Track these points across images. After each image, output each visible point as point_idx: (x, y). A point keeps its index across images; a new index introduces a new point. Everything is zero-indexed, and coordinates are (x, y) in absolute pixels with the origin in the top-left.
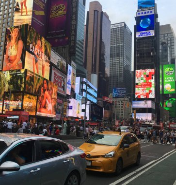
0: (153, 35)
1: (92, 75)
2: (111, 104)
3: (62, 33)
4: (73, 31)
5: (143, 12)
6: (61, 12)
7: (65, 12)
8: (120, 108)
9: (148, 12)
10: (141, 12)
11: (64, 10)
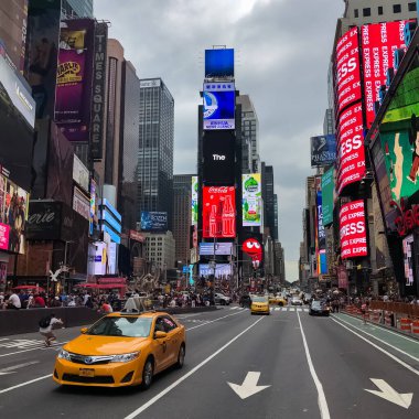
0: (233, 127)
1: (105, 186)
2: (142, 244)
3: (72, 117)
4: (97, 116)
5: (216, 84)
6: (71, 75)
7: (80, 78)
8: (156, 252)
9: (224, 87)
10: (211, 84)
11: (77, 74)
